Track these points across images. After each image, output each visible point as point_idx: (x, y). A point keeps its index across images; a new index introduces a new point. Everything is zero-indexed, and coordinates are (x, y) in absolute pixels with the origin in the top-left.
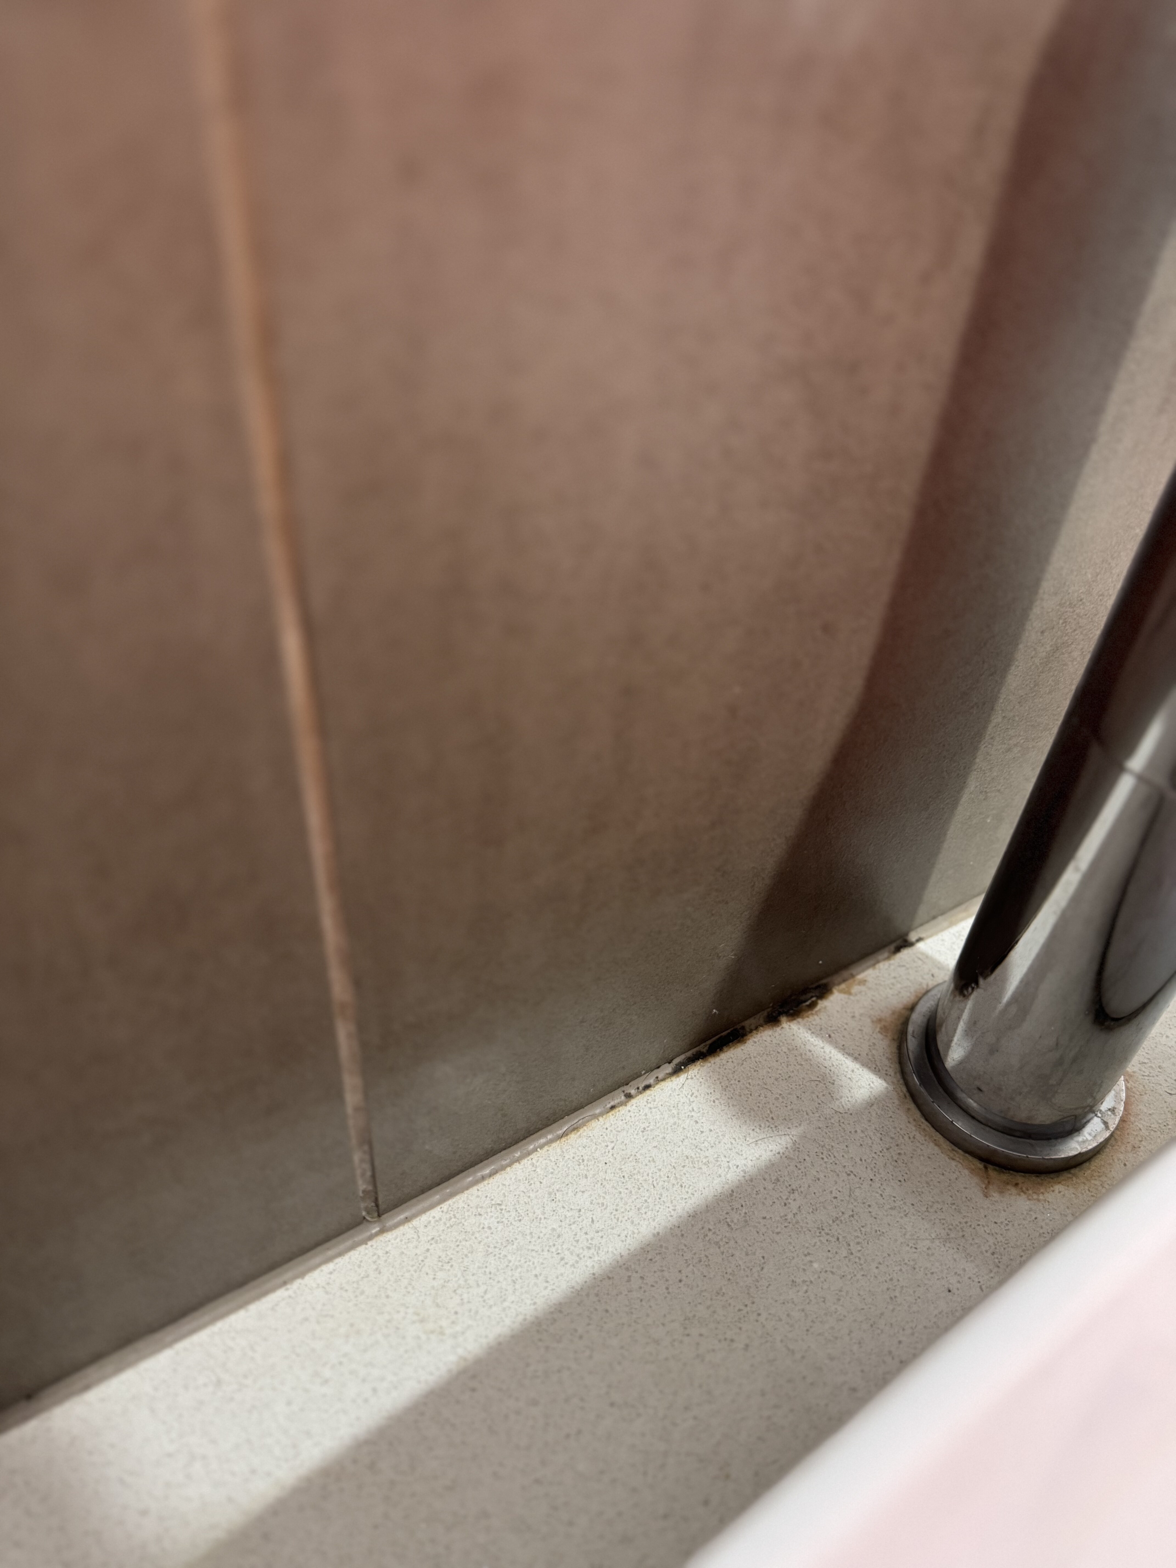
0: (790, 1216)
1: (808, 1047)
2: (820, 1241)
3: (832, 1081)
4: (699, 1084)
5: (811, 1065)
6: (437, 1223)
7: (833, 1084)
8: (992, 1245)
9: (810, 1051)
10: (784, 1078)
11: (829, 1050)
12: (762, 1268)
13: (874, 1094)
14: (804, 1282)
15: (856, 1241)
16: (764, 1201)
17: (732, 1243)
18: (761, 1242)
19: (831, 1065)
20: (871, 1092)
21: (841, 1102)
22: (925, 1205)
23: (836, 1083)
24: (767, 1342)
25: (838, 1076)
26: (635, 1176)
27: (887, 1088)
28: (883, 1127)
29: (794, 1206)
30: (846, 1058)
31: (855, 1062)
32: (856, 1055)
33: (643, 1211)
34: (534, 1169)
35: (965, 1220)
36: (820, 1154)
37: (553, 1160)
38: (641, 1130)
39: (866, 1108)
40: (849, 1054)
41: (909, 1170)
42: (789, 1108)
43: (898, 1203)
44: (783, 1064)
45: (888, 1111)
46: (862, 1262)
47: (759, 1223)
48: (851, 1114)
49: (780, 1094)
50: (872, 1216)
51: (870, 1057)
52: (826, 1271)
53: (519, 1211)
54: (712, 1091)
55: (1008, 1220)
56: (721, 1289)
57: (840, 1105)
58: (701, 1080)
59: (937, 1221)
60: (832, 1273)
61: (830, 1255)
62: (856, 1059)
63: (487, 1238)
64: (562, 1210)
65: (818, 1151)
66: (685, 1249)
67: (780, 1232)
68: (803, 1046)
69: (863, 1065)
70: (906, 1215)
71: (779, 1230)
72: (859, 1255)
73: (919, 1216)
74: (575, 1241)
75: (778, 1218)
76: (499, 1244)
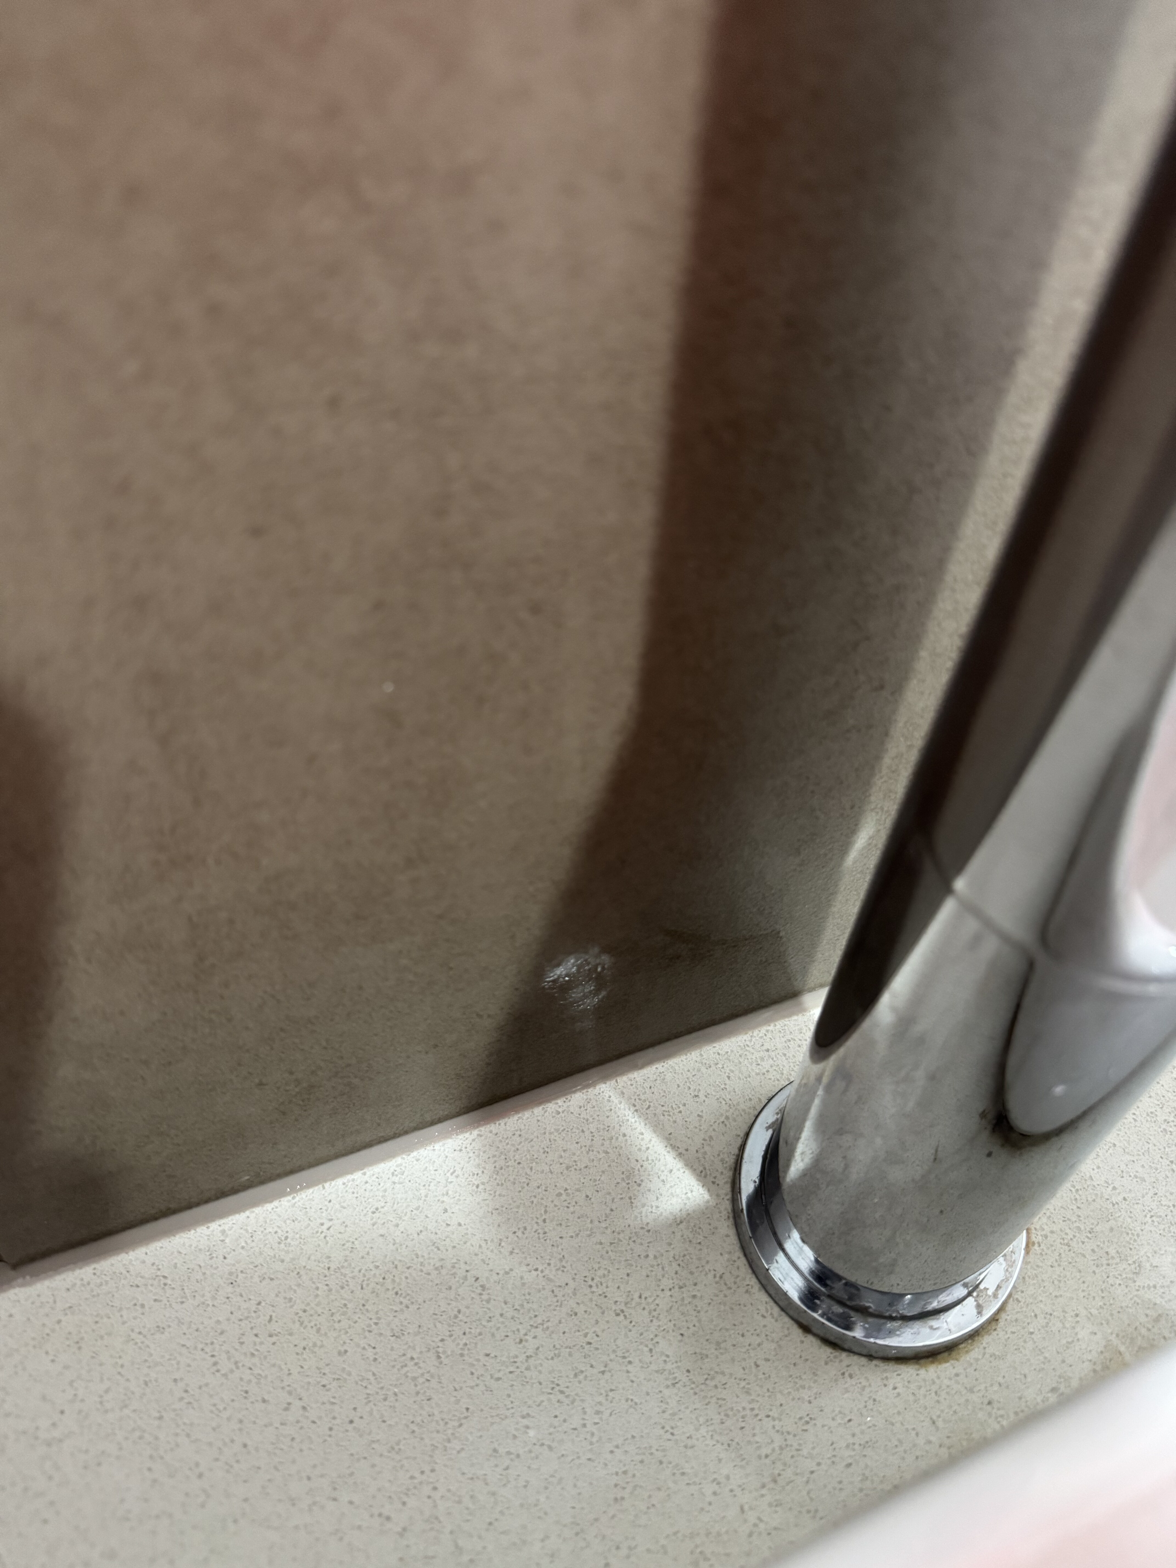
0: (522, 1358)
1: (623, 1130)
2: (549, 1400)
3: (638, 1182)
4: (467, 1159)
5: (620, 1155)
6: (83, 1288)
7: (639, 1185)
8: (777, 1449)
9: (624, 1135)
10: (578, 1168)
11: (649, 1138)
12: (461, 1425)
13: (688, 1208)
14: (509, 1453)
15: (596, 1408)
16: (496, 1332)
17: (434, 1383)
18: (472, 1388)
19: (645, 1159)
20: (685, 1204)
21: (641, 1213)
22: (704, 1375)
23: (643, 1184)
24: (432, 1529)
25: (649, 1175)
26: (343, 1271)
27: (708, 1202)
28: (684, 1256)
29: (531, 1344)
30: (669, 1152)
31: (677, 1159)
32: (681, 1150)
33: (337, 1317)
34: (222, 1238)
35: (751, 1406)
36: (590, 1280)
37: (250, 1231)
38: (372, 1210)
39: (671, 1225)
40: (674, 1147)
41: (699, 1321)
42: (572, 1209)
43: (669, 1366)
44: (583, 1148)
45: (699, 1234)
46: (594, 1439)
47: (478, 1360)
48: (649, 1231)
49: (566, 1190)
50: (628, 1377)
51: (700, 1155)
52: (543, 1445)
53: (186, 1291)
54: (480, 1172)
55: (810, 1416)
56: (398, 1443)
57: (639, 1216)
58: (471, 1154)
59: (714, 1400)
60: (550, 1448)
61: (556, 1422)
62: (680, 1155)
63: (135, 1318)
64: (239, 1298)
65: (588, 1274)
66: (372, 1378)
67: (501, 1378)
68: (617, 1127)
69: (686, 1165)
70: (674, 1385)
71: (500, 1375)
72: (594, 1429)
73: (692, 1389)
74: (239, 1342)
75: (504, 1359)
76: (146, 1330)
